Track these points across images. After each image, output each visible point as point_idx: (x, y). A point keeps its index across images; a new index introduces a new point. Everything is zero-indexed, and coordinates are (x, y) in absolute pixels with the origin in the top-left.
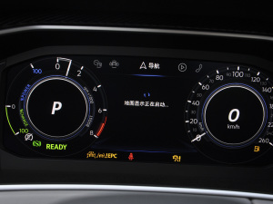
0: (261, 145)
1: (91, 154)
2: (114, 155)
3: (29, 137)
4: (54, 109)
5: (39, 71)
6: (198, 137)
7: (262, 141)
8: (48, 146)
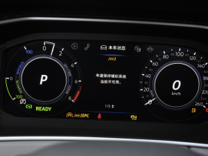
0: (196, 107)
1: (69, 115)
2: (87, 115)
3: (23, 101)
4: (42, 80)
5: (30, 52)
6: (150, 102)
7: (198, 104)
8: (37, 108)
